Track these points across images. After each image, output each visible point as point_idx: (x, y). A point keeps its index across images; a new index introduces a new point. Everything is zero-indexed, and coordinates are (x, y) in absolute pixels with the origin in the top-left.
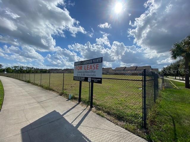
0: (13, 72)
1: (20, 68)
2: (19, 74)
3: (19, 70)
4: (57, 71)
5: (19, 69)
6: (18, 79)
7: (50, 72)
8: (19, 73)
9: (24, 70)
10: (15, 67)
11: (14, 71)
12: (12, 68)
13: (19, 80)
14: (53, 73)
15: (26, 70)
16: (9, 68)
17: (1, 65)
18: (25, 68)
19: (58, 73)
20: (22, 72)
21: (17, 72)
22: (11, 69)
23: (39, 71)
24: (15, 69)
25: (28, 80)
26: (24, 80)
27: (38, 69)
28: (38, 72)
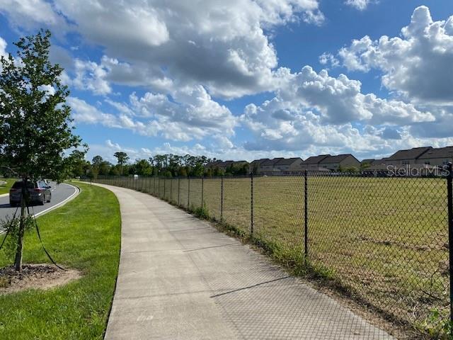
0: (152, 175)
1: (171, 161)
2: (168, 182)
3: (167, 169)
4: (283, 167)
5: (168, 163)
6: (166, 201)
7: (259, 170)
8: (168, 177)
9: (181, 168)
10: (159, 158)
11: (156, 170)
12: (150, 163)
13: (170, 203)
14: (271, 174)
15: (186, 168)
16: (143, 161)
17: (125, 155)
18: (183, 162)
19: (286, 174)
20: (176, 174)
21: (164, 174)
22: (149, 166)
23: (222, 171)
24: (159, 166)
25: (199, 206)
26: (186, 206)
27: (220, 161)
28: (220, 171)
